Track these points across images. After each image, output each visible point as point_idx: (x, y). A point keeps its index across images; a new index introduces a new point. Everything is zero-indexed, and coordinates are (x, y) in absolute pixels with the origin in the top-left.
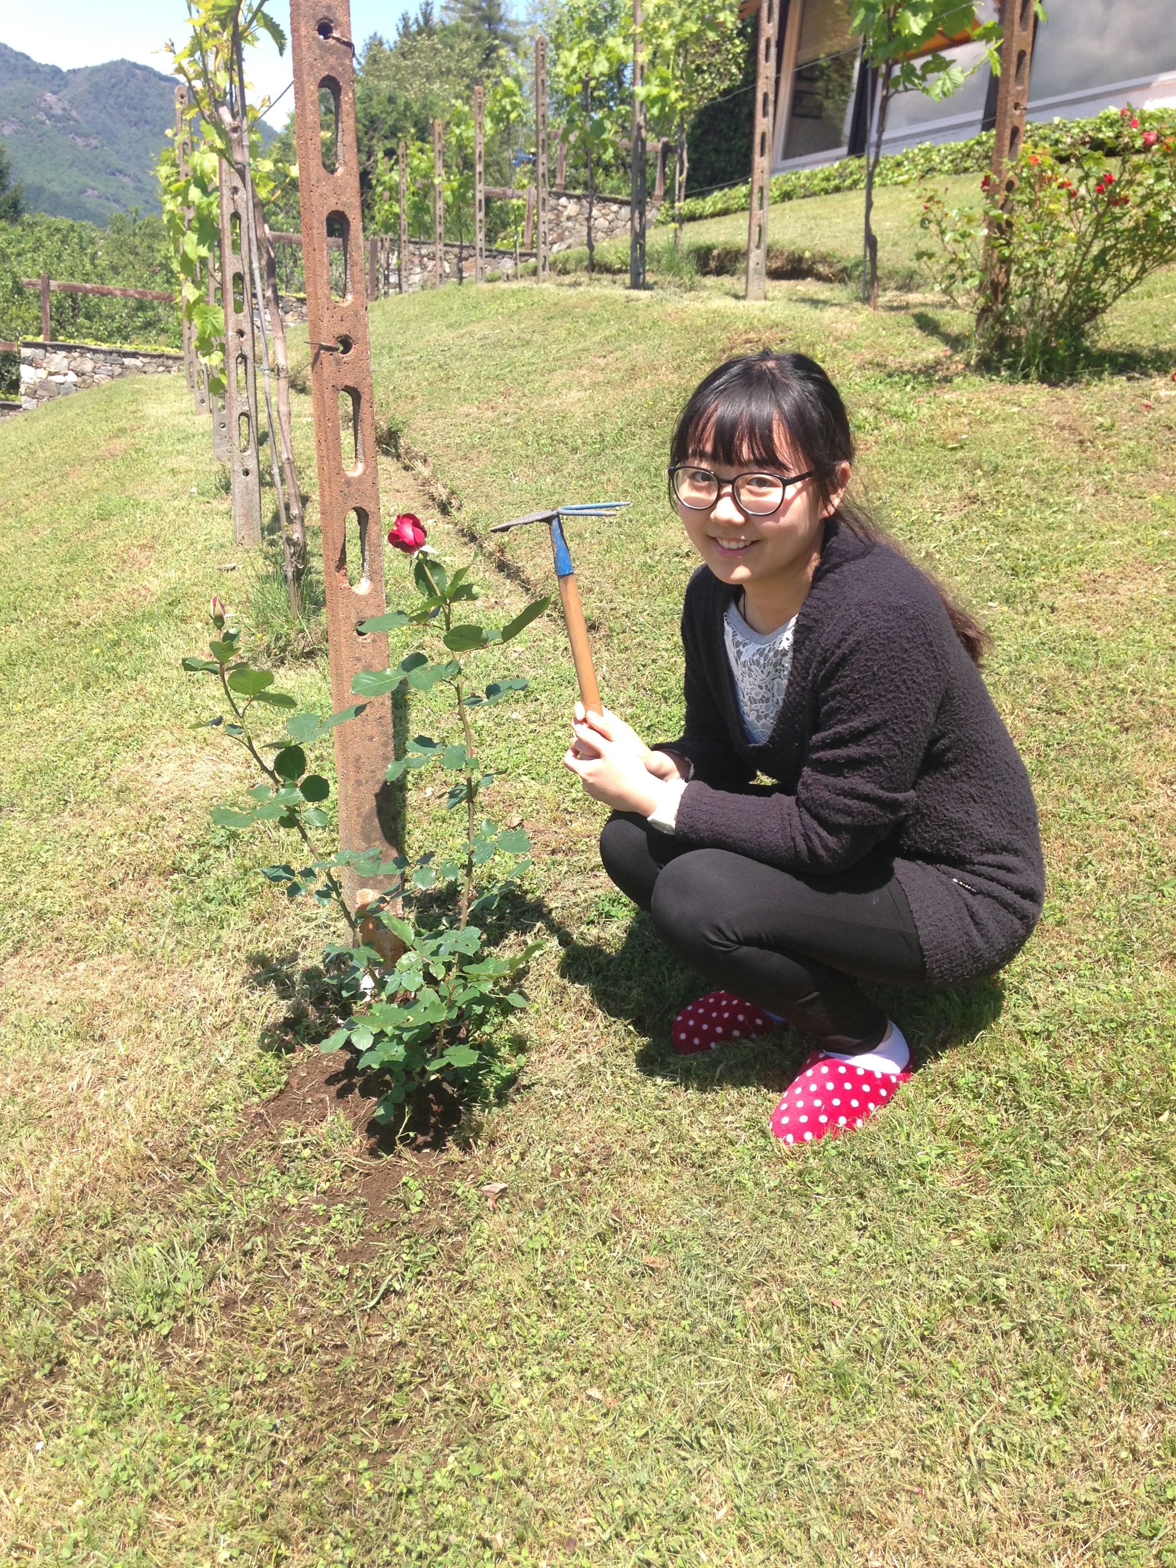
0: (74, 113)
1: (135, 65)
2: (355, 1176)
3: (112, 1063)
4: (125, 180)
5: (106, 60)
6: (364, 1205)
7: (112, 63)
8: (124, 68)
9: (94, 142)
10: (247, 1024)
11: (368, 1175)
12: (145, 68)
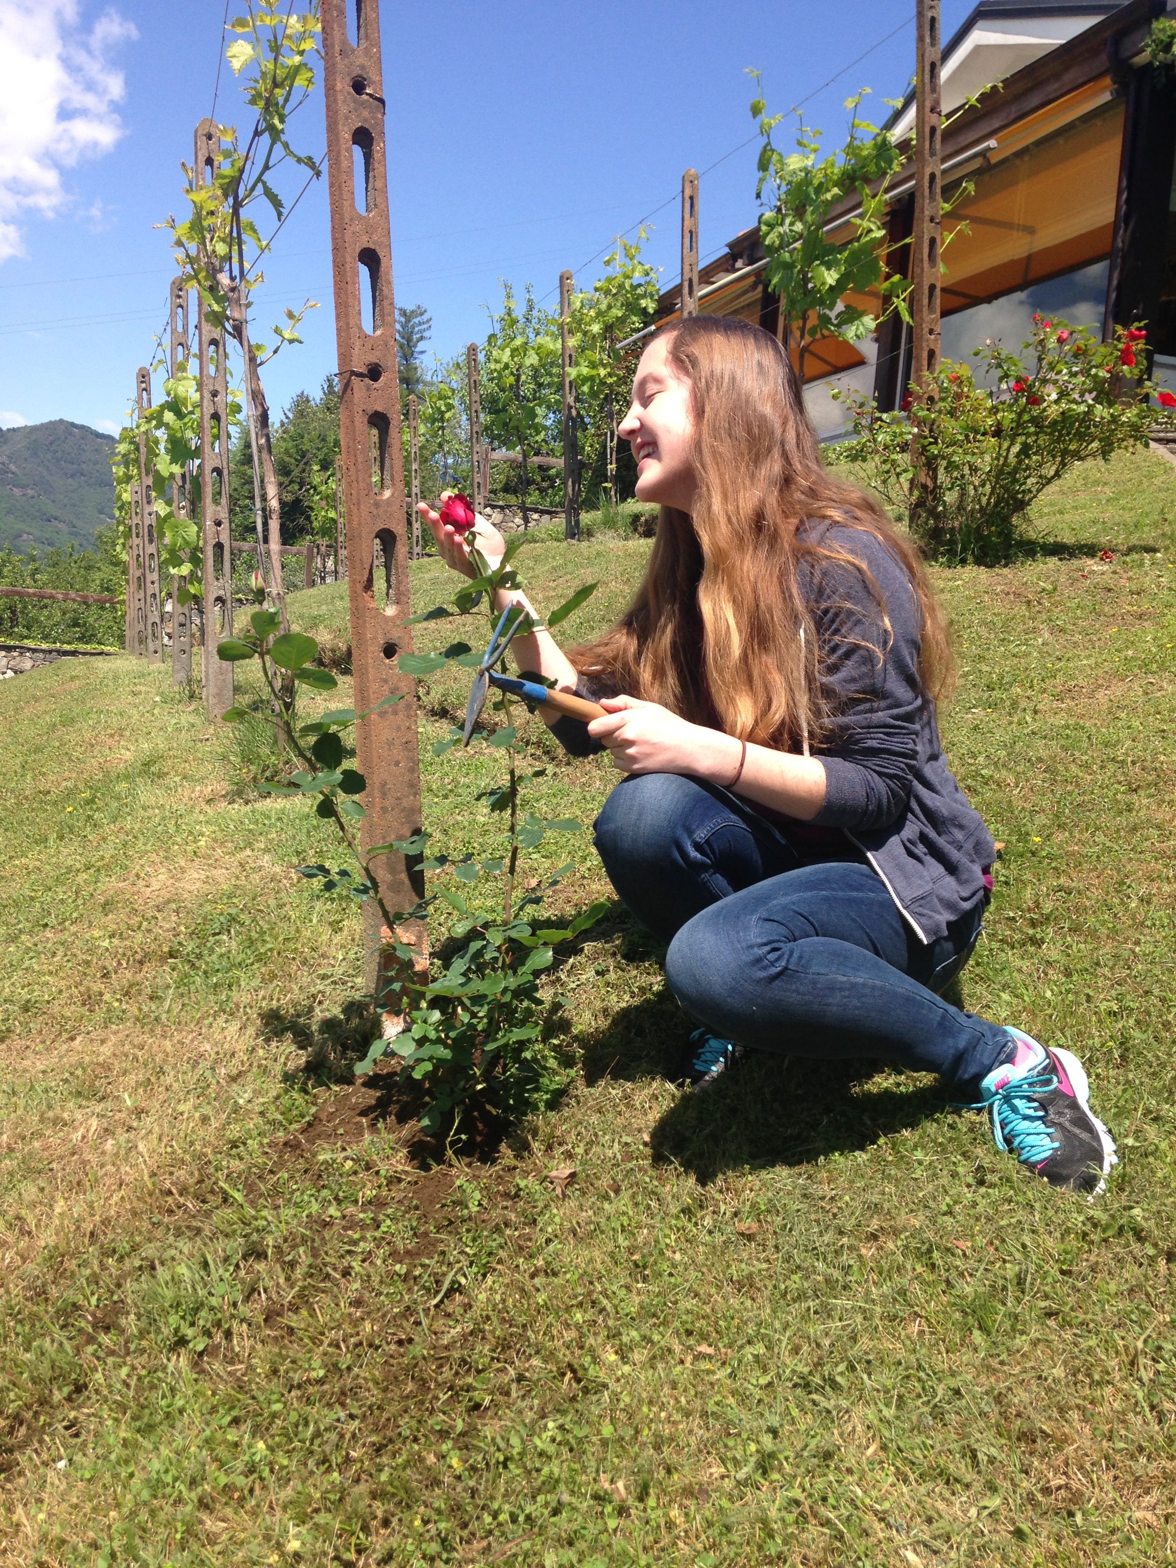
0: (12, 467)
1: (73, 425)
2: (403, 1185)
3: (118, 1116)
4: (61, 526)
5: (45, 420)
6: (417, 1208)
7: (51, 423)
8: (62, 427)
9: (30, 492)
10: (265, 1071)
11: (416, 1183)
12: (82, 427)
